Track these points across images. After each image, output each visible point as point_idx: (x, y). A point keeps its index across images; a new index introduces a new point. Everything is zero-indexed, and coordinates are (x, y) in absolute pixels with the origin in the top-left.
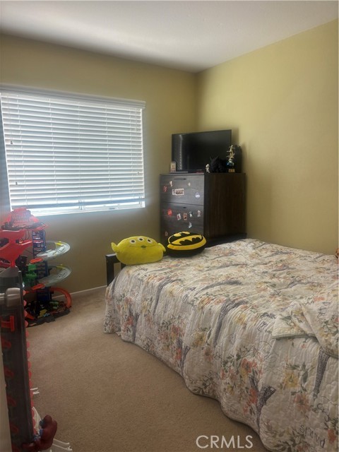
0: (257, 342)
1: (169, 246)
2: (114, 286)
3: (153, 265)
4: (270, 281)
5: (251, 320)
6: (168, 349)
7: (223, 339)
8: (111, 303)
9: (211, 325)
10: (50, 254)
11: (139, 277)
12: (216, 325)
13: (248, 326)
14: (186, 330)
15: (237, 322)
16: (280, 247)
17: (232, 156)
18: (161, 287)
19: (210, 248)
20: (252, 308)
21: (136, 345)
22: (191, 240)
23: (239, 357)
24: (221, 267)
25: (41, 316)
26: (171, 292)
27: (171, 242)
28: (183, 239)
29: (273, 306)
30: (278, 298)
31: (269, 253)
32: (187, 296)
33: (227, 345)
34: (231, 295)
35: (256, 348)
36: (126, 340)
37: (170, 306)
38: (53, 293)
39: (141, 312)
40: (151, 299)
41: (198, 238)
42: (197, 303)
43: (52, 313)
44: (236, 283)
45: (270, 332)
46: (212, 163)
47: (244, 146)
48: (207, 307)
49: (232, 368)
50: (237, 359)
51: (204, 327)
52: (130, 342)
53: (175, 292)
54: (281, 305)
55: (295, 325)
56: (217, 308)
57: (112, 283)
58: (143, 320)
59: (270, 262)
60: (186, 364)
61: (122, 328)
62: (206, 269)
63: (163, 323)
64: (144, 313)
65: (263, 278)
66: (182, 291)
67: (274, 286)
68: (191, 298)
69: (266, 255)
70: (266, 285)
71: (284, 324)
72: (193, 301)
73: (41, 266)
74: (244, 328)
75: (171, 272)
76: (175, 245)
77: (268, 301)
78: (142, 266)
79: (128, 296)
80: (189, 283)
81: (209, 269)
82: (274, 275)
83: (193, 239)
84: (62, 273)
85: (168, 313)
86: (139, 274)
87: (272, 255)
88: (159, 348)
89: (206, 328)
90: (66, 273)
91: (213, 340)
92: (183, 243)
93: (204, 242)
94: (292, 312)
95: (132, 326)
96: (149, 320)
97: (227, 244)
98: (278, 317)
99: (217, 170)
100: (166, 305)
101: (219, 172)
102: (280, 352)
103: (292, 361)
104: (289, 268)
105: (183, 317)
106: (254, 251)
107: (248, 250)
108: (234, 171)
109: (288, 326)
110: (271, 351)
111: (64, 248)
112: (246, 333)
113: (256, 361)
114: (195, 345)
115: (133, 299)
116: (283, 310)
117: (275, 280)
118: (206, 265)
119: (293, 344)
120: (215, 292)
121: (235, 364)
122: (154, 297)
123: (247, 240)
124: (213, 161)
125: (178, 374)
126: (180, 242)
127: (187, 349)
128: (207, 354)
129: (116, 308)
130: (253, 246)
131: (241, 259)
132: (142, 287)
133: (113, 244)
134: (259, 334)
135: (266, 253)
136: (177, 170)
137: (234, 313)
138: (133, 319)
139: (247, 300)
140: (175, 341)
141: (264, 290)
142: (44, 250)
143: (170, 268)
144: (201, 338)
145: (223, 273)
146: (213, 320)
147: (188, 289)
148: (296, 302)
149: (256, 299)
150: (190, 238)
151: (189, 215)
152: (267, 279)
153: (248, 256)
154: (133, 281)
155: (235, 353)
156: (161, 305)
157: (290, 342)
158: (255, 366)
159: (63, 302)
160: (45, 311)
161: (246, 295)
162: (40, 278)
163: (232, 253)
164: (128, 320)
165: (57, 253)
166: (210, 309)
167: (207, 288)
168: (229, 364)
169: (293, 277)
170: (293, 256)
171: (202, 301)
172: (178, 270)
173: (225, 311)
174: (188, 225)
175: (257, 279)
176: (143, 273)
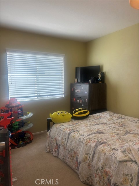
0: (110, 162)
1: (74, 115)
2: (50, 132)
3: (67, 123)
4: (116, 132)
5: (108, 151)
6: (72, 161)
7: (95, 159)
8: (49, 139)
9: (91, 152)
10: (25, 117)
11: (61, 129)
12: (92, 153)
13: (106, 154)
14: (80, 154)
15: (102, 152)
16: (121, 115)
17: (100, 76)
18: (69, 134)
19: (91, 115)
20: (108, 146)
21: (59, 158)
22: (83, 112)
23: (102, 168)
24: (95, 125)
25: (20, 144)
26: (74, 137)
27: (74, 113)
28: (79, 112)
29: (117, 145)
30: (120, 141)
31: (116, 118)
32: (80, 139)
33: (97, 162)
34: (99, 138)
35: (110, 164)
36: (55, 155)
37: (73, 143)
38: (25, 133)
39: (61, 144)
40: (65, 139)
41: (86, 111)
42: (84, 142)
43: (25, 142)
44: (102, 133)
45: (116, 158)
46: (92, 79)
47: (105, 72)
48: (89, 144)
49: (100, 173)
50: (102, 169)
51: (87, 153)
52: (56, 157)
53: (75, 136)
54: (121, 144)
55: (127, 155)
56: (93, 145)
57: (49, 131)
58: (62, 148)
59: (117, 122)
60: (80, 169)
61: (53, 150)
62: (89, 126)
63: (70, 150)
64: (62, 145)
65: (113, 130)
66: (78, 136)
67: (118, 134)
68: (82, 140)
69: (115, 119)
70: (114, 134)
71: (122, 155)
72: (83, 141)
73: (21, 122)
74: (105, 155)
75: (74, 127)
76: (76, 114)
77: (115, 142)
78: (62, 124)
79: (56, 137)
80: (81, 133)
81: (90, 125)
82: (118, 129)
83: (84, 112)
84: (29, 125)
85: (72, 146)
86: (60, 127)
87: (118, 119)
88: (68, 161)
89: (88, 154)
90: (31, 125)
91: (91, 159)
92: (80, 114)
93: (88, 113)
94: (126, 149)
95: (57, 150)
96: (64, 148)
97: (98, 114)
98: (120, 151)
99: (94, 82)
100: (72, 142)
101: (95, 83)
102: (121, 167)
103: (126, 172)
104: (125, 126)
105: (79, 148)
106: (110, 117)
107: (107, 117)
108: (101, 82)
109: (124, 156)
110: (116, 167)
111: (30, 115)
112: (105, 157)
113: (110, 171)
114: (84, 161)
115: (58, 138)
116: (122, 147)
117: (118, 132)
118: (89, 123)
119: (126, 164)
120: (92, 137)
121: (101, 171)
122: (67, 138)
123: (107, 112)
124: (92, 78)
125: (77, 173)
126: (78, 113)
127: (80, 163)
128: (89, 165)
129: (51, 141)
130: (109, 115)
131: (104, 121)
132: (62, 133)
133: (50, 114)
134: (111, 158)
135: (115, 118)
136: (78, 82)
137: (101, 147)
138: (58, 147)
139: (106, 141)
140: (75, 158)
141: (114, 136)
142: (22, 116)
143: (73, 125)
144: (86, 158)
145: (96, 128)
146: (91, 150)
147: (81, 135)
148: (127, 144)
149: (110, 141)
150: (82, 111)
151: (82, 101)
152: (115, 131)
153: (107, 120)
154: (58, 130)
155: (101, 166)
156: (69, 142)
157: (125, 163)
158: (110, 173)
159: (29, 137)
160: (22, 141)
161: (106, 139)
162: (20, 127)
163: (100, 118)
164: (56, 147)
165: (27, 117)
166: (90, 145)
167: (89, 135)
168: (98, 171)
169: (126, 130)
170: (127, 120)
171: (87, 141)
172: (77, 126)
173: (96, 146)
174: (82, 105)
175: (111, 131)
176: (62, 127)
